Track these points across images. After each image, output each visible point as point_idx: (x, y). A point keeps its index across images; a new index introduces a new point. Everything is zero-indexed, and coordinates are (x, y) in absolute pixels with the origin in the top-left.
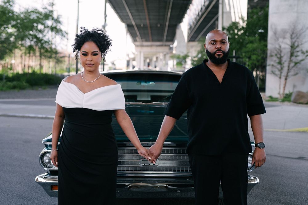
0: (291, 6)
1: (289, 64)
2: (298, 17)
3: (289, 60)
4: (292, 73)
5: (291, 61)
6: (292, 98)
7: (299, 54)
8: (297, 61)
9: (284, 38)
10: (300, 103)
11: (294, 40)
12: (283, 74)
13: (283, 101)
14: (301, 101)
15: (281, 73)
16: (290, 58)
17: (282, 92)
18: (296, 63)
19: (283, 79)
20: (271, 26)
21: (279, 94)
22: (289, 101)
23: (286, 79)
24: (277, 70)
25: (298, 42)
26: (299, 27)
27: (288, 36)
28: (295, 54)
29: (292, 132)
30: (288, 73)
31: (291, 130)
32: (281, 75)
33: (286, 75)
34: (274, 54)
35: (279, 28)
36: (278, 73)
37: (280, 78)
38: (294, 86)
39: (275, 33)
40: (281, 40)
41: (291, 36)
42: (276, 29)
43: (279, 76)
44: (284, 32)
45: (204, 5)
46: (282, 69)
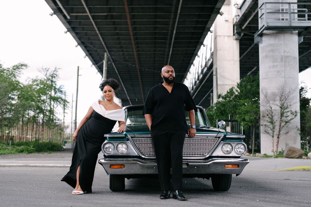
0: (278, 72)
1: (281, 123)
2: (285, 81)
3: (279, 119)
4: (283, 131)
5: (281, 121)
6: (285, 154)
7: (289, 114)
8: (287, 121)
9: (275, 100)
10: (292, 158)
11: (283, 102)
12: (275, 133)
13: (276, 157)
14: (292, 156)
15: (274, 132)
16: (281, 119)
17: (275, 149)
18: (286, 122)
19: (276, 137)
20: (262, 90)
21: (273, 151)
22: (282, 157)
23: (278, 137)
24: (269, 129)
25: (287, 103)
26: (287, 90)
27: (278, 98)
28: (285, 115)
29: (283, 171)
30: (280, 131)
31: (281, 170)
32: (273, 134)
33: (278, 133)
34: (266, 115)
35: (269, 92)
36: (270, 132)
37: (273, 137)
38: (287, 145)
39: (266, 96)
40: (271, 102)
41: (281, 98)
42: (266, 92)
43: (272, 134)
44: (274, 95)
45: (198, 79)
46: (274, 128)
